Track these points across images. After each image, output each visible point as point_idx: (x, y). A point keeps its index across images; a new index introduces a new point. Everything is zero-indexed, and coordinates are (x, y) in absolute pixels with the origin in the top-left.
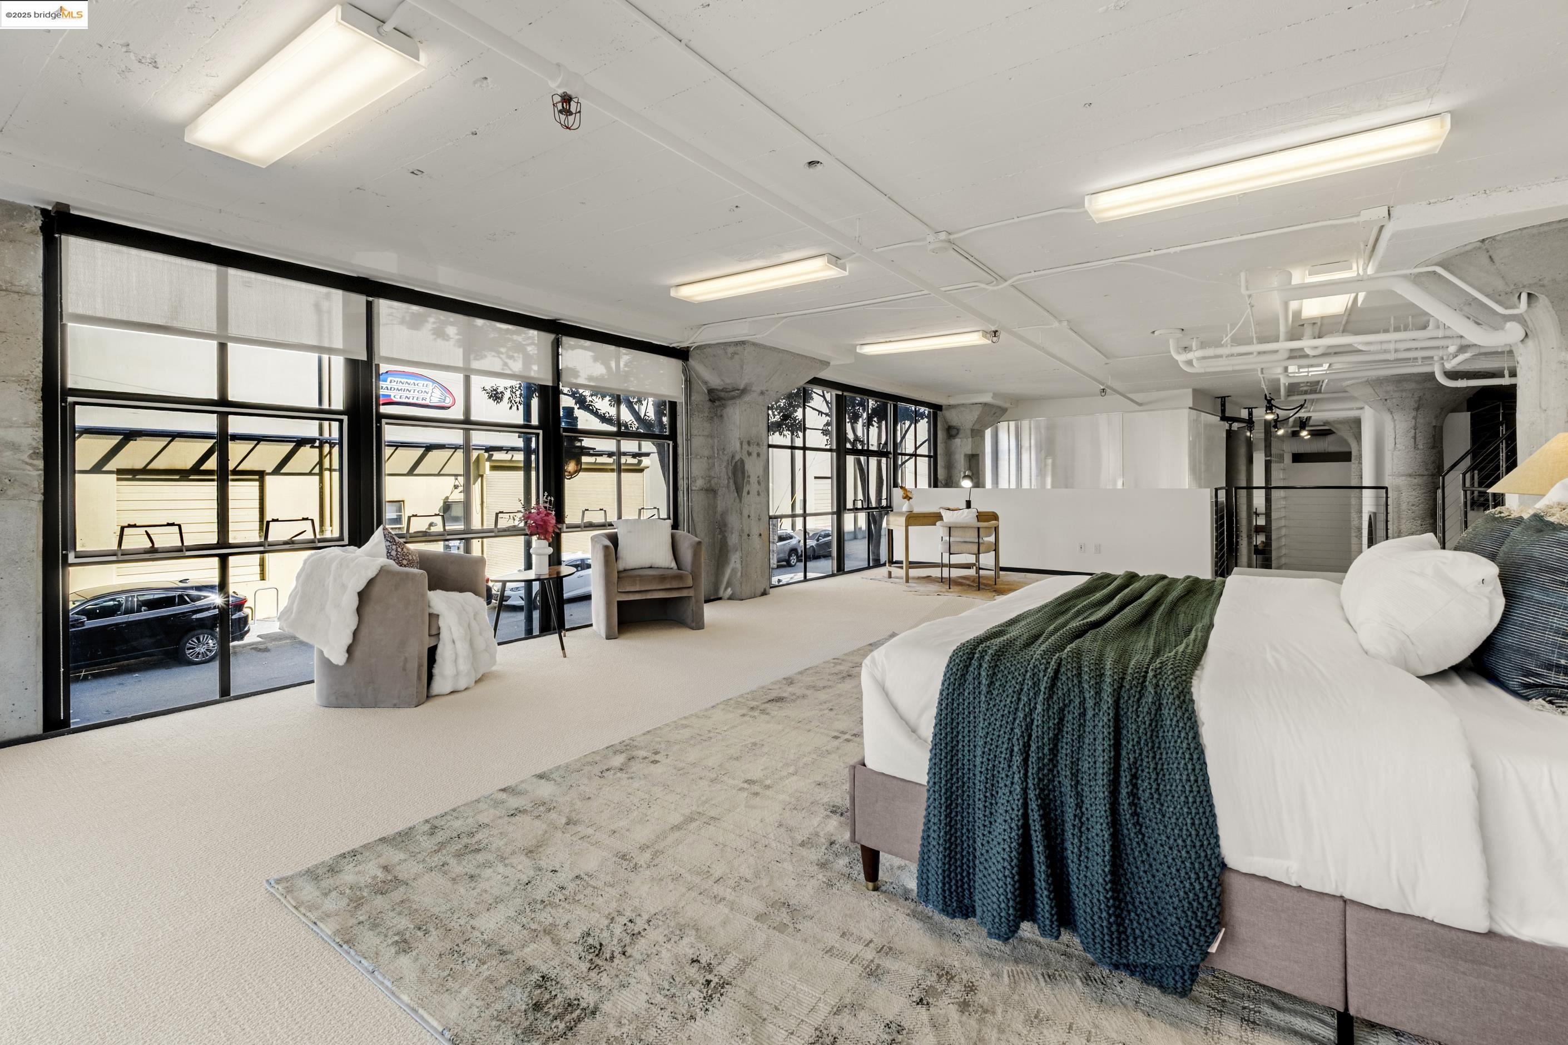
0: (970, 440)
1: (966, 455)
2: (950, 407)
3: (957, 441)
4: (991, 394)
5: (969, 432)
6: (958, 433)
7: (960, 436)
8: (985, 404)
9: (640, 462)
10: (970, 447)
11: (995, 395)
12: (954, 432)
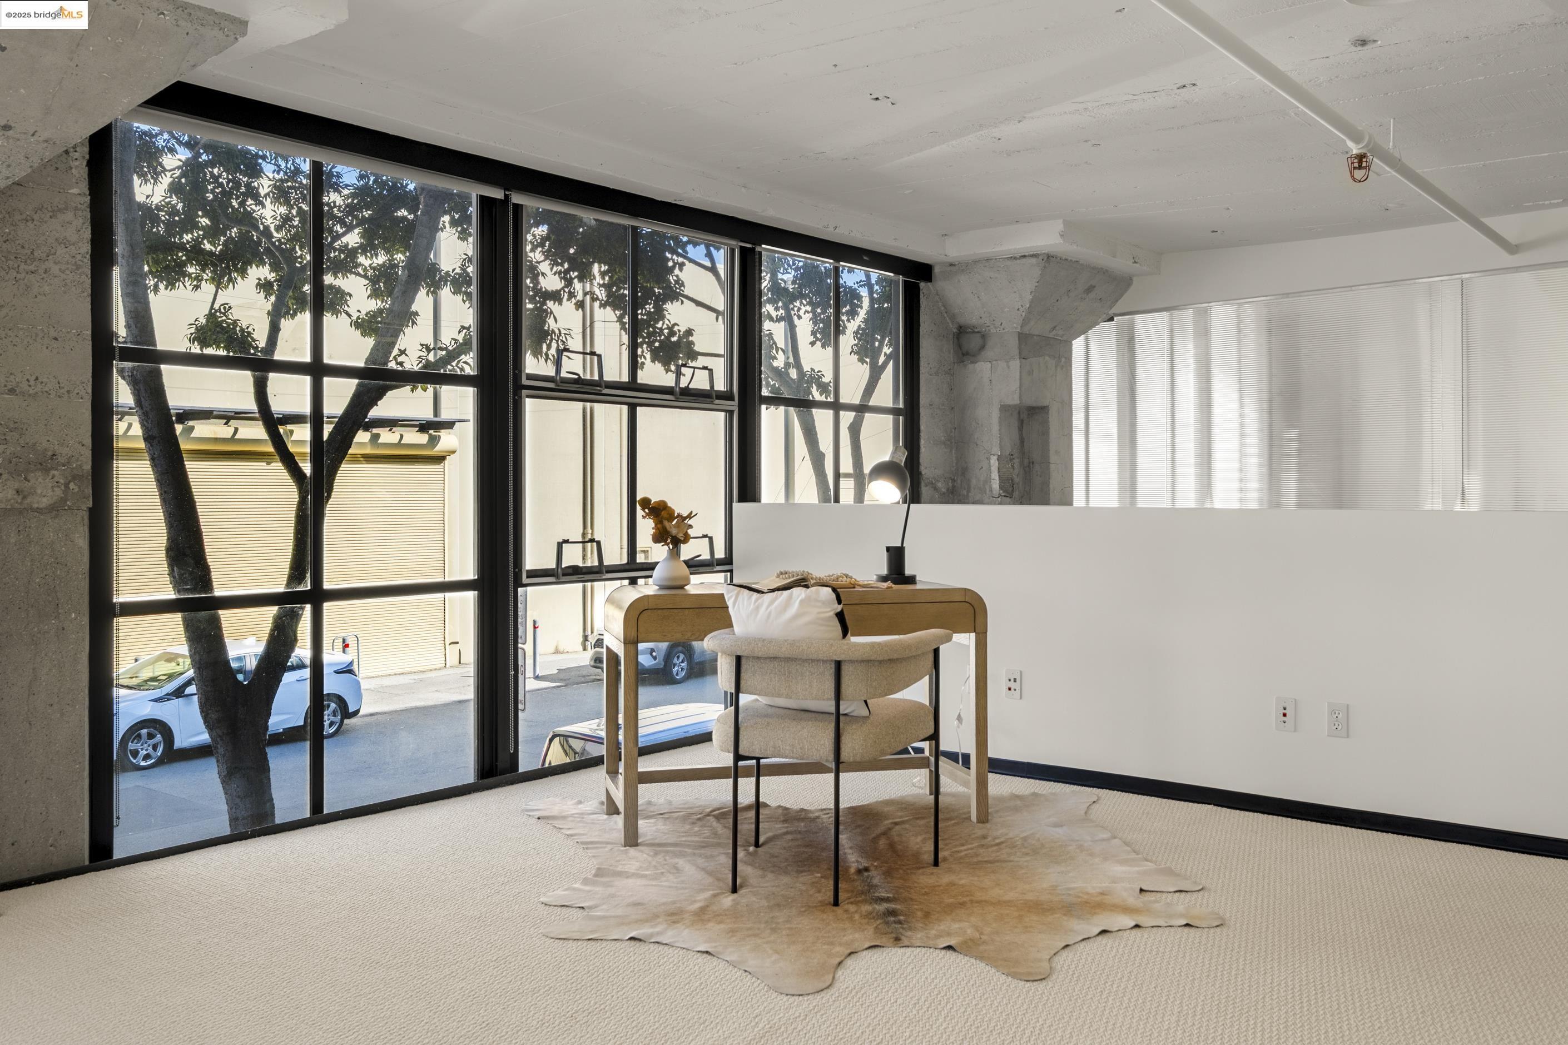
0: (1016, 364)
1: (1004, 408)
2: (954, 267)
3: (982, 369)
4: (1059, 226)
5: (1013, 342)
6: (983, 347)
7: (989, 353)
8: (1049, 257)
9: (434, 441)
10: (1015, 385)
11: (1072, 228)
12: (972, 343)
